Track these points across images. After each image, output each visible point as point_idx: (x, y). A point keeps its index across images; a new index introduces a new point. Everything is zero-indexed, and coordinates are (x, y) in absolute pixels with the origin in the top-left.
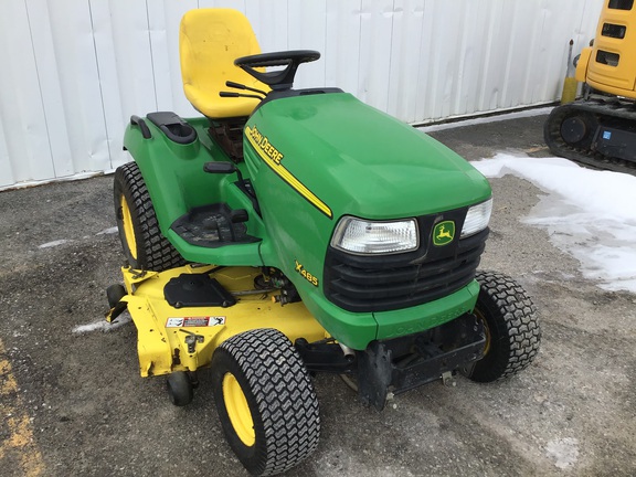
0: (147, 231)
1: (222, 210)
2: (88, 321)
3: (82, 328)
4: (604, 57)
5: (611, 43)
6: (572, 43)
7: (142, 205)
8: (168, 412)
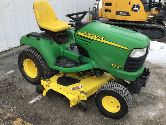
0: (44, 68)
1: (62, 58)
2: (31, 100)
3: (31, 102)
4: (106, 11)
5: (108, 7)
6: (89, 8)
7: (40, 60)
8: (81, 114)
